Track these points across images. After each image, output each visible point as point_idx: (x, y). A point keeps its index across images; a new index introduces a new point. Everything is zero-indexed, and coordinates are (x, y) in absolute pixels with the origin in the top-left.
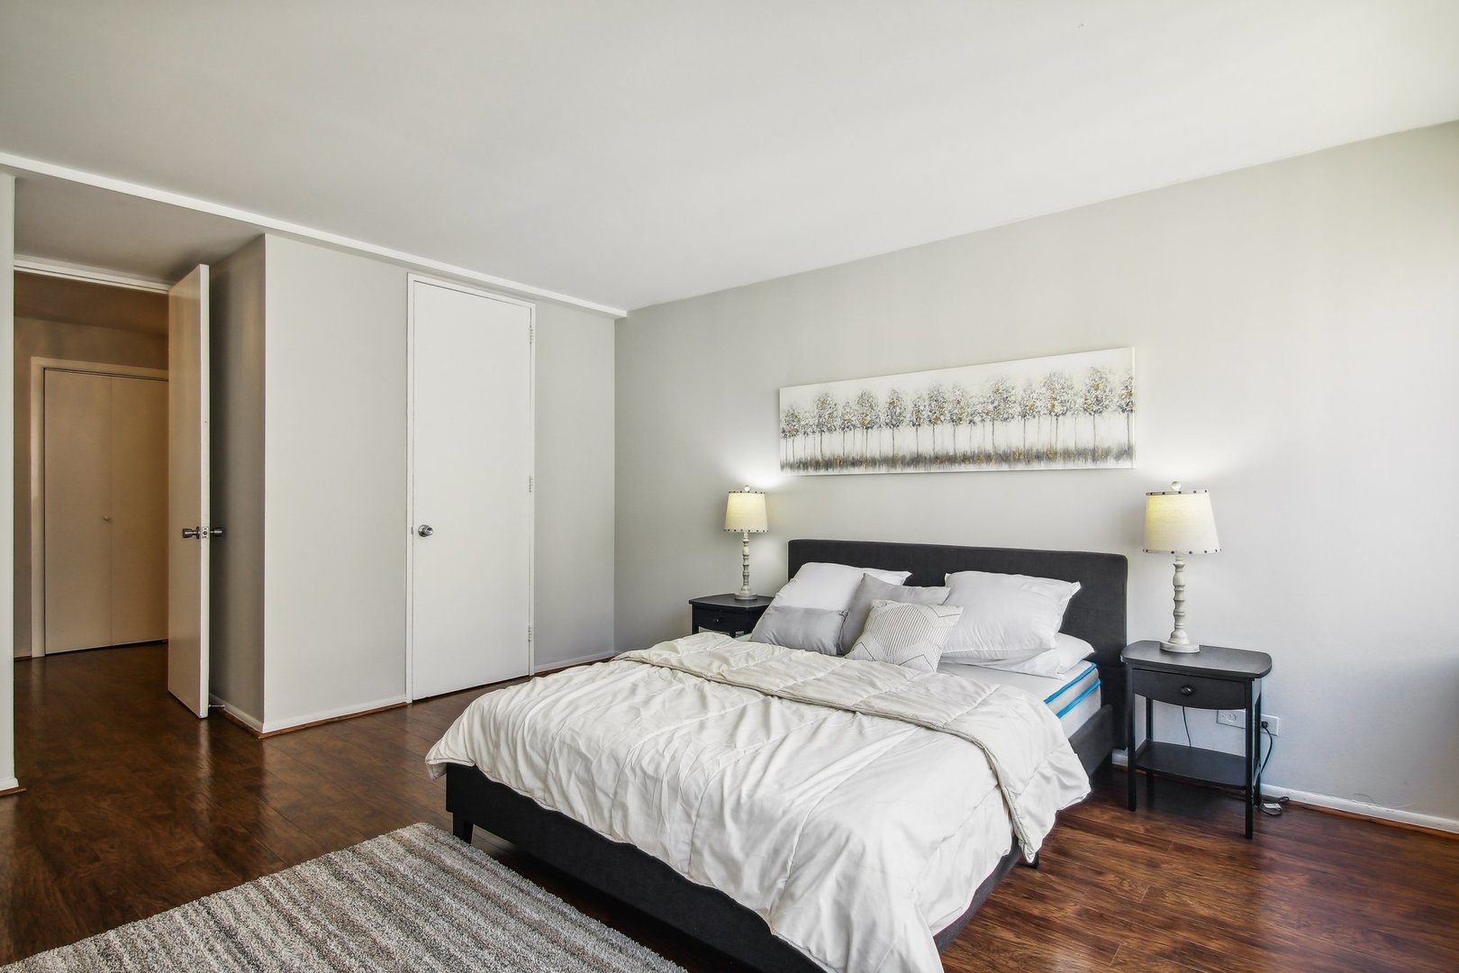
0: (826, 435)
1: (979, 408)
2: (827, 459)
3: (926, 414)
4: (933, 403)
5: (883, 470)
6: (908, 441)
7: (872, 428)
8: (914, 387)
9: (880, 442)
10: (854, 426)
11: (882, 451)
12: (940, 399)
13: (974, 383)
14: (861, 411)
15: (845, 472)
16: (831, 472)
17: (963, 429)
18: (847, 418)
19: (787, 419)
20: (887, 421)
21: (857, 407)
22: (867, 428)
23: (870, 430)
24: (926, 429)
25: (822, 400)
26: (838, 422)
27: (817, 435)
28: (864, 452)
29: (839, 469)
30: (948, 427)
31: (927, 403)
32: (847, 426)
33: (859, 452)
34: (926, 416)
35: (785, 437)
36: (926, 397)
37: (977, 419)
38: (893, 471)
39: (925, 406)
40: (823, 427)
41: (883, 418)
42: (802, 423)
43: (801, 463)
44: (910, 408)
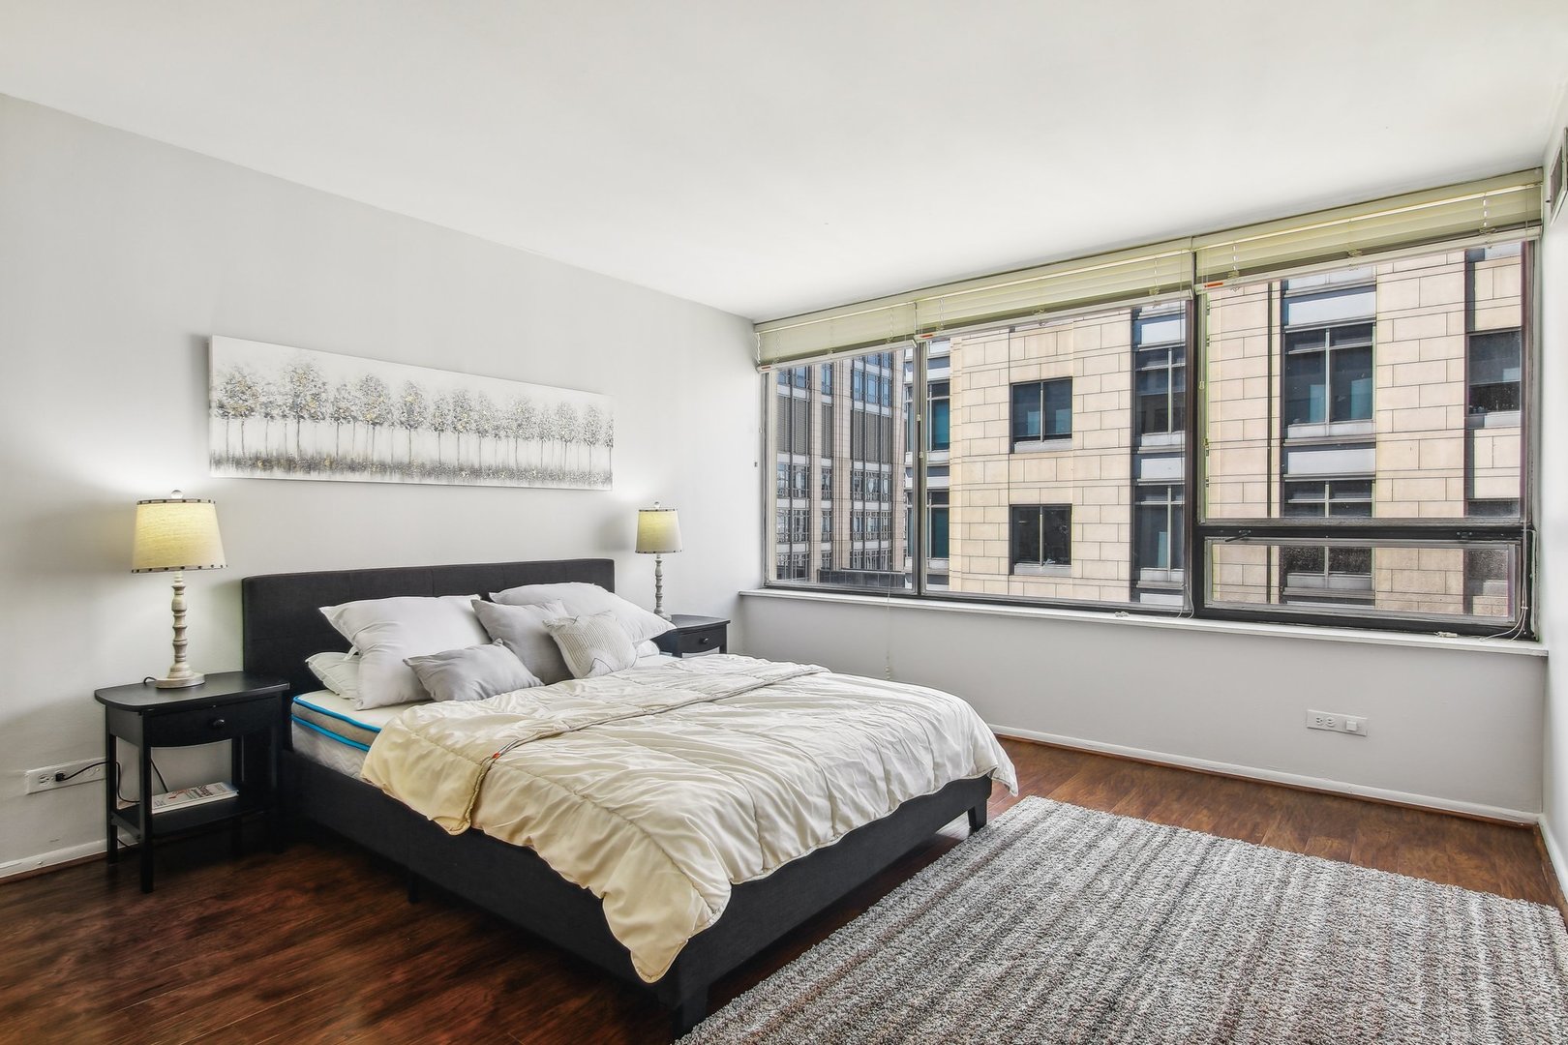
0: (307, 425)
1: (504, 423)
2: (308, 457)
3: (450, 418)
4: (459, 409)
5: (396, 478)
6: (427, 446)
7: (381, 424)
8: (437, 386)
9: (391, 444)
10: (354, 418)
11: (395, 456)
12: (465, 405)
13: (499, 397)
14: (365, 400)
15: (338, 477)
16: (314, 476)
17: (488, 442)
18: (343, 405)
19: (229, 387)
20: (403, 419)
21: (359, 394)
22: (374, 424)
23: (378, 427)
24: (449, 436)
25: (300, 371)
26: (329, 409)
27: (292, 423)
28: (369, 452)
29: (329, 473)
30: (474, 438)
31: (451, 408)
32: (339, 417)
33: (362, 453)
34: (449, 422)
35: (225, 415)
36: (451, 401)
37: (502, 433)
38: (408, 480)
39: (449, 410)
40: (298, 411)
41: (396, 414)
42: (263, 399)
43: (257, 459)
44: (432, 409)
